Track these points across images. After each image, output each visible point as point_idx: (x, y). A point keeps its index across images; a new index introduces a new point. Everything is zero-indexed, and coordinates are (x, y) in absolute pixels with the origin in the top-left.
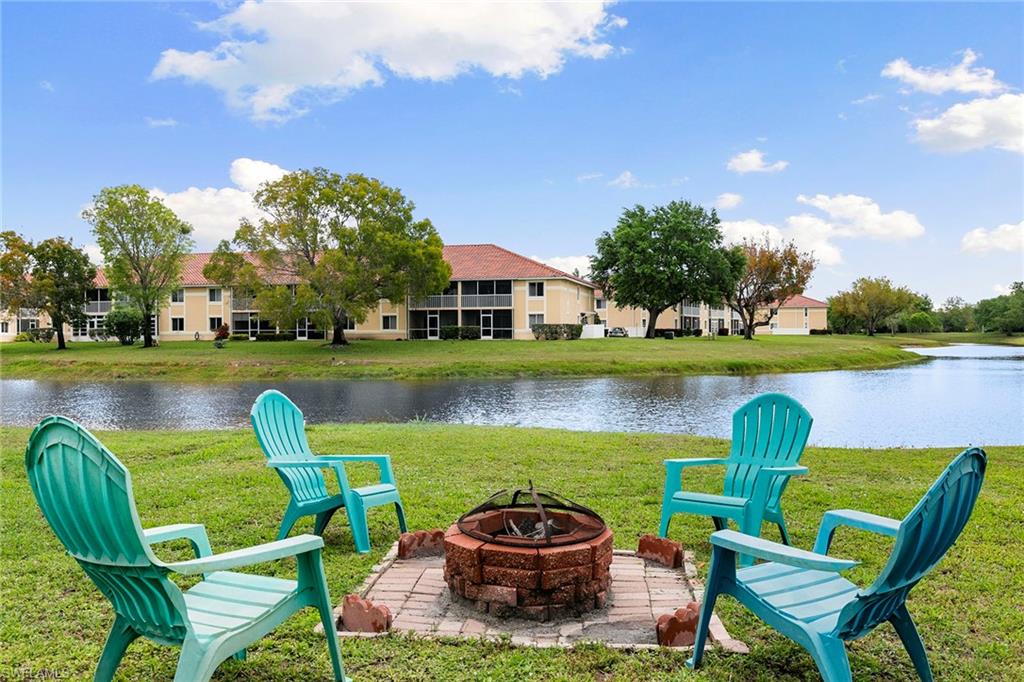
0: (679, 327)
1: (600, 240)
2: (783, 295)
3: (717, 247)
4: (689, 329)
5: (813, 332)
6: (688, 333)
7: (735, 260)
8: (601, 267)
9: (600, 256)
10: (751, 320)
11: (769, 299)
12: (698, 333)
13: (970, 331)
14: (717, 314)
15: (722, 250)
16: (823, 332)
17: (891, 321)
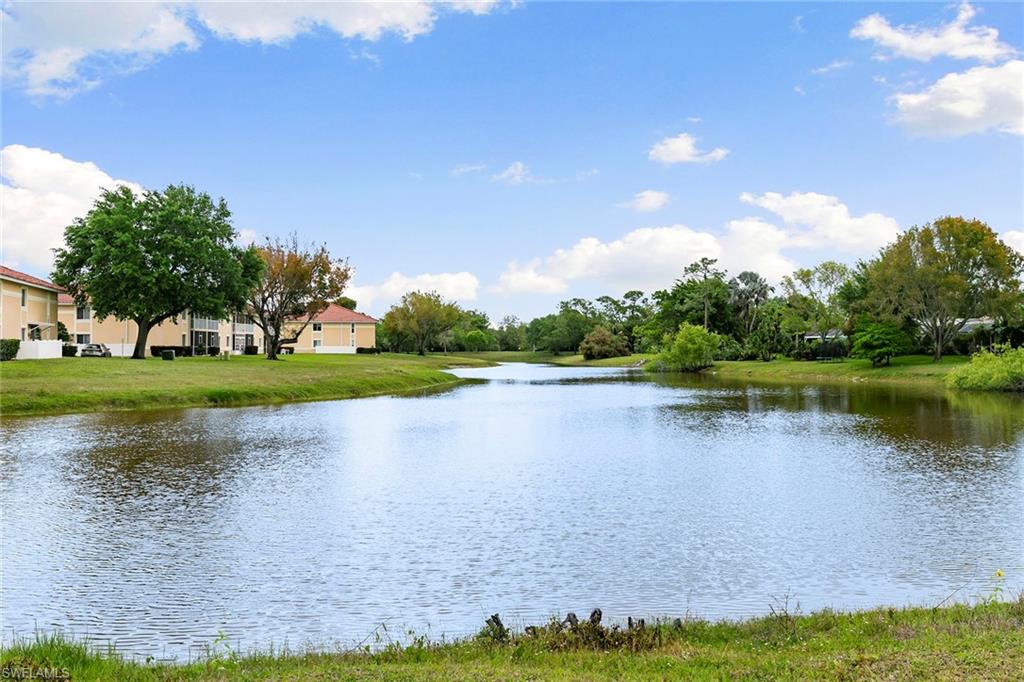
0: (187, 344)
1: (71, 229)
2: (316, 307)
3: (227, 246)
4: (203, 346)
5: (360, 351)
6: (200, 351)
7: (250, 264)
8: (70, 264)
9: (69, 250)
10: (277, 336)
11: (298, 312)
12: (214, 351)
13: (522, 350)
14: (243, 329)
15: (234, 251)
16: (371, 351)
17: (444, 339)
